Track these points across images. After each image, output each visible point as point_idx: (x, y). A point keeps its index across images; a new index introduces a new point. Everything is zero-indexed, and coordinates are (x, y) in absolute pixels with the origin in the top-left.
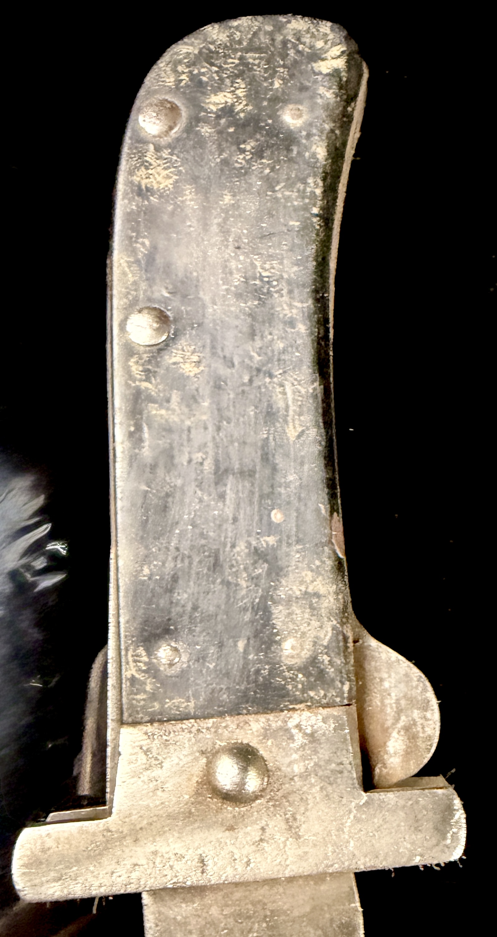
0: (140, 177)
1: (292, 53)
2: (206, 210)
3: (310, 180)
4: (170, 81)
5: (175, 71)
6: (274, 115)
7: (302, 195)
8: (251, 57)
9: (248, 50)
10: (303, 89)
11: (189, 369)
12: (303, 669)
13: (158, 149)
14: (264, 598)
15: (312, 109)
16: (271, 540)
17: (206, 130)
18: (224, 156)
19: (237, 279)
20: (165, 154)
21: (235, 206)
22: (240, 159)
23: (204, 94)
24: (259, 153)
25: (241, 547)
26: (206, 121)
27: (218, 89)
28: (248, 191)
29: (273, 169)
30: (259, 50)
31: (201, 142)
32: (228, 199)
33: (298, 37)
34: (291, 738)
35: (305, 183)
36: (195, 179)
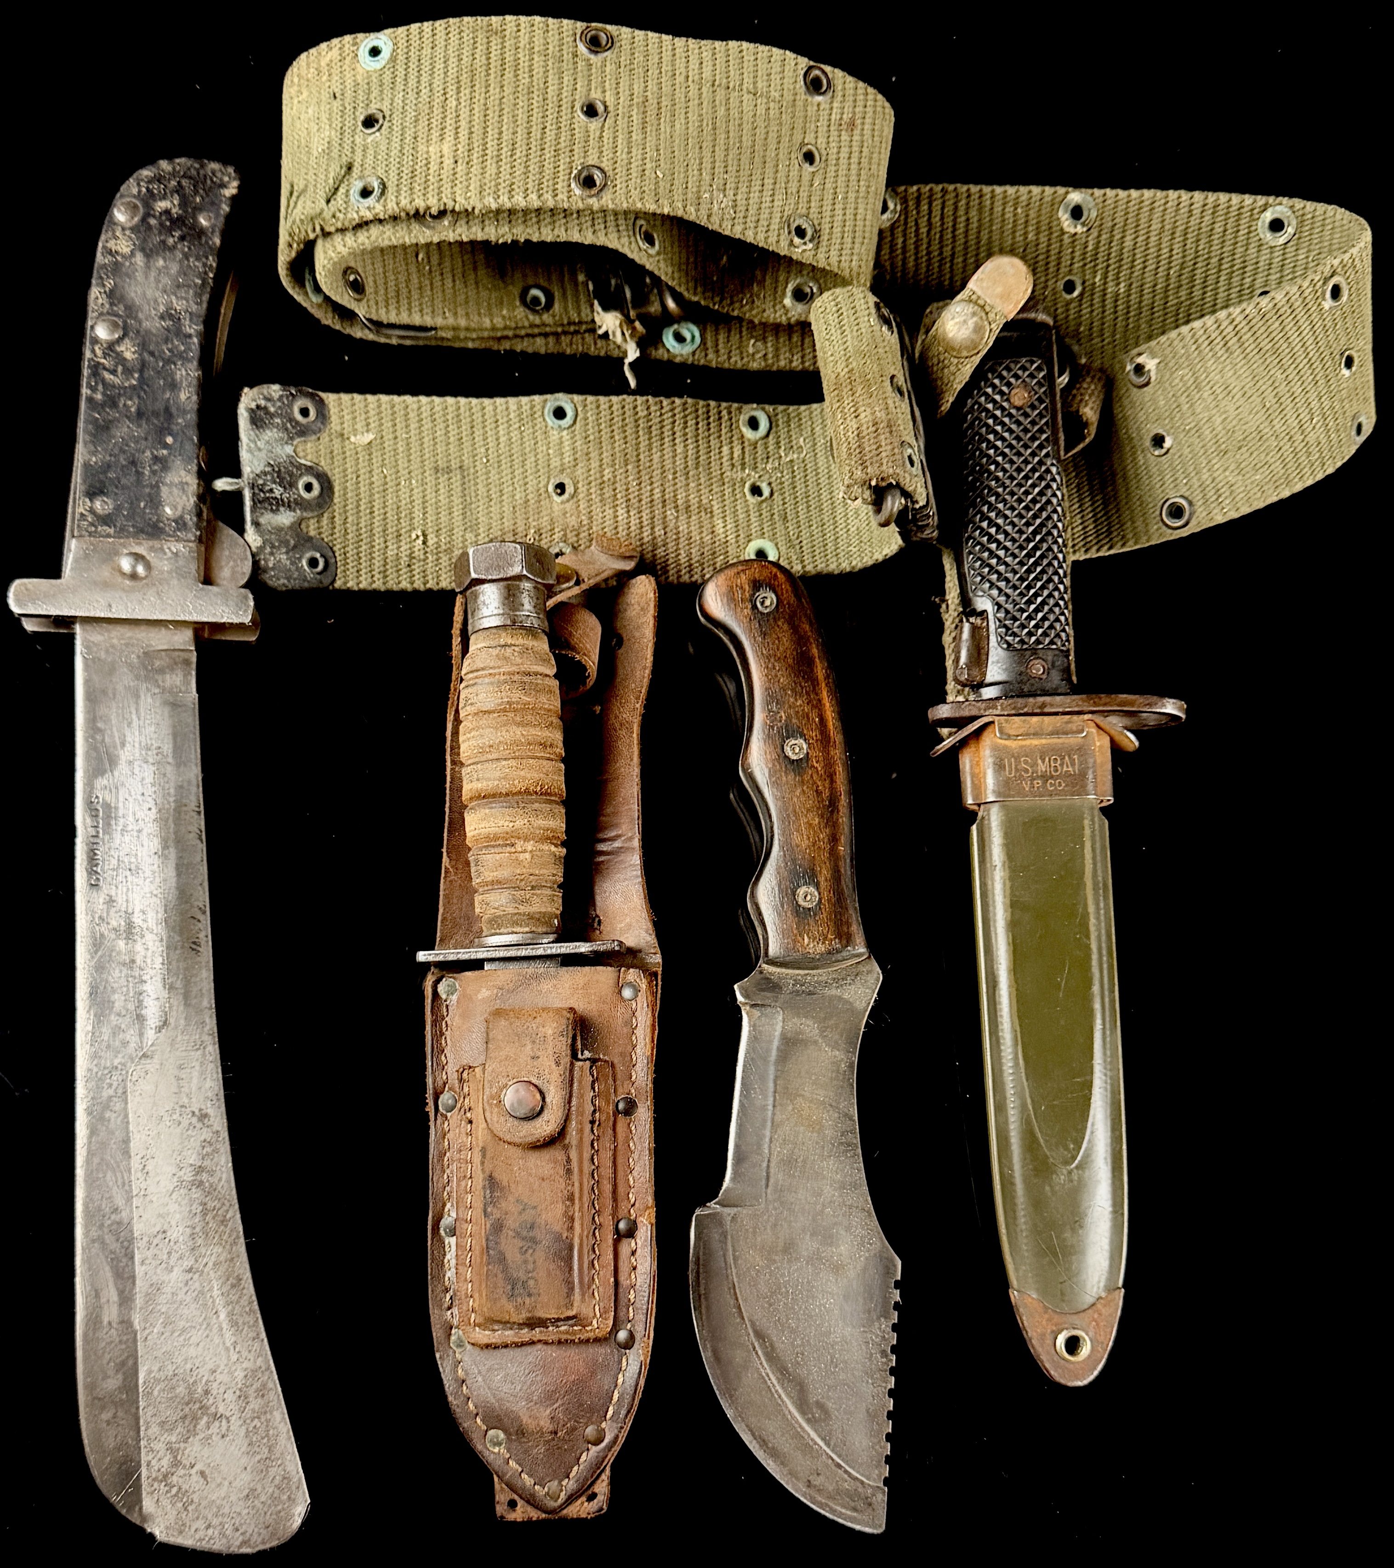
0: (111, 244)
1: (209, 182)
2: (148, 267)
3: (211, 258)
4: (135, 191)
5: (139, 185)
6: (195, 218)
7: (205, 265)
8: (185, 182)
9: (184, 176)
10: (213, 203)
11: (128, 355)
12: (175, 521)
13: (123, 229)
14: (157, 482)
15: (217, 215)
16: (165, 452)
17: (153, 222)
18: (162, 238)
19: (162, 308)
20: (128, 232)
21: (166, 267)
22: (171, 241)
23: (155, 200)
24: (182, 238)
25: (148, 453)
26: (154, 216)
27: (164, 197)
28: (174, 260)
29: (189, 248)
30: (190, 178)
31: (149, 228)
32: (161, 262)
33: (214, 173)
34: (165, 554)
35: (207, 258)
36: (143, 250)
